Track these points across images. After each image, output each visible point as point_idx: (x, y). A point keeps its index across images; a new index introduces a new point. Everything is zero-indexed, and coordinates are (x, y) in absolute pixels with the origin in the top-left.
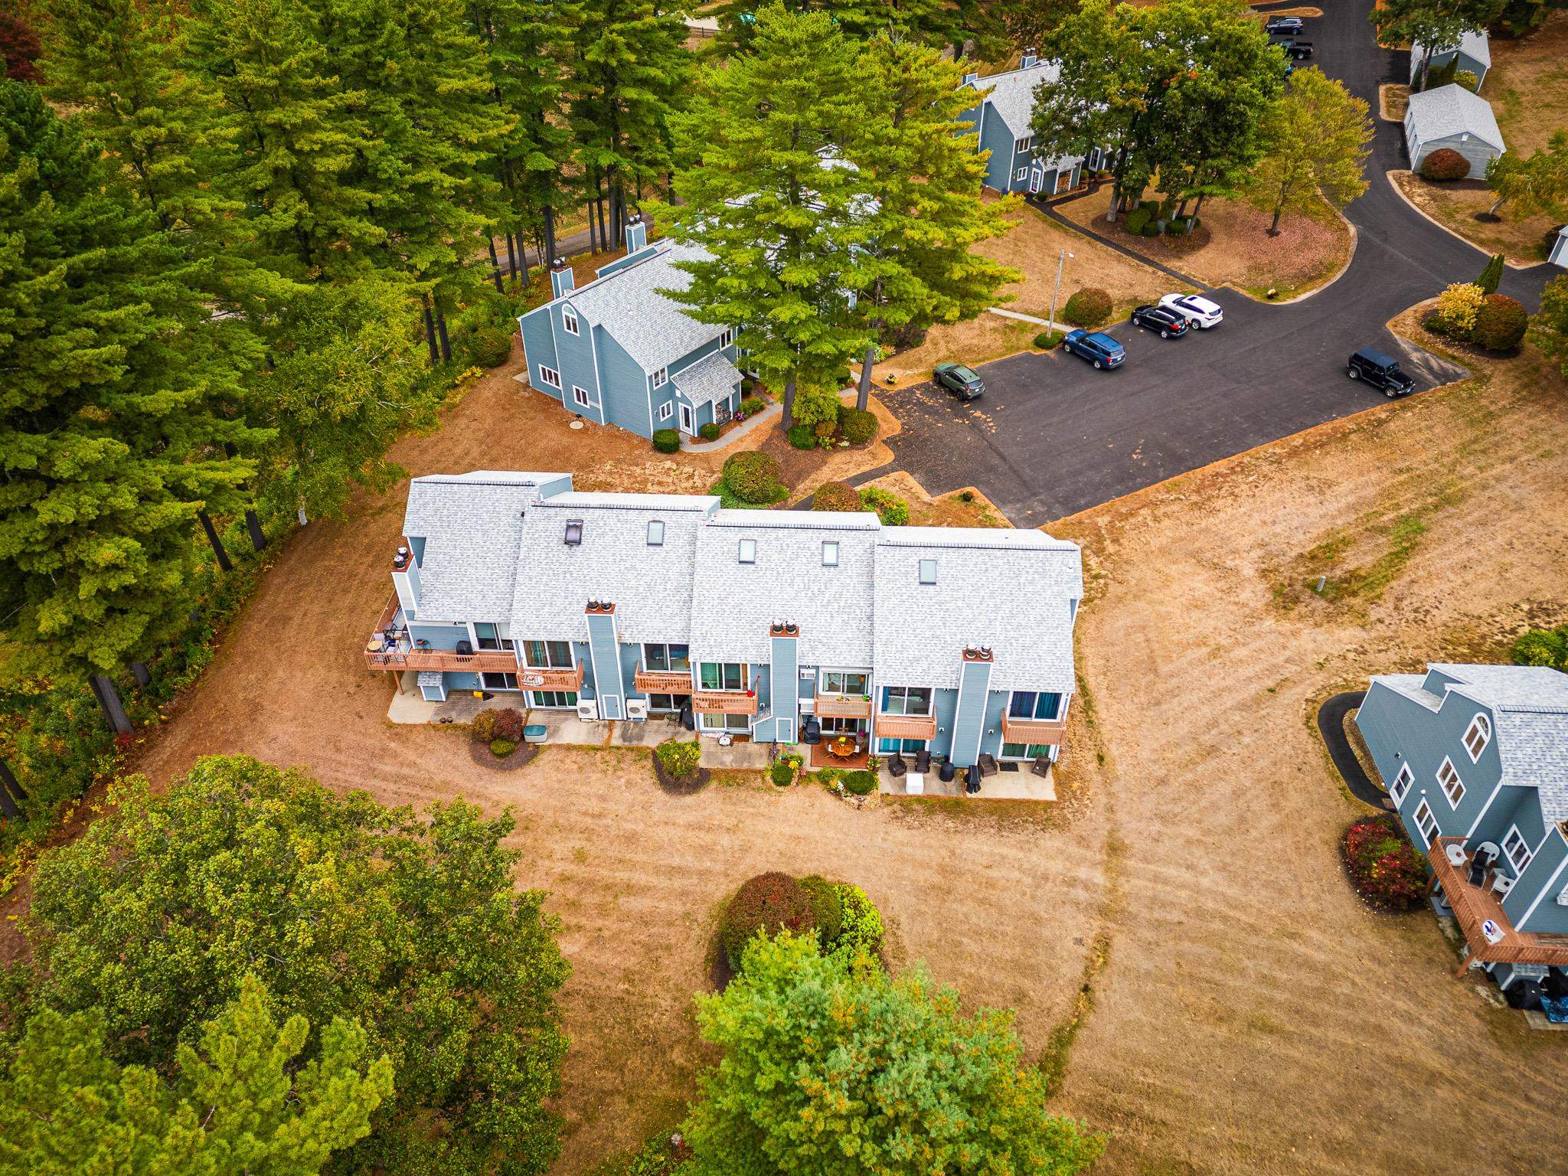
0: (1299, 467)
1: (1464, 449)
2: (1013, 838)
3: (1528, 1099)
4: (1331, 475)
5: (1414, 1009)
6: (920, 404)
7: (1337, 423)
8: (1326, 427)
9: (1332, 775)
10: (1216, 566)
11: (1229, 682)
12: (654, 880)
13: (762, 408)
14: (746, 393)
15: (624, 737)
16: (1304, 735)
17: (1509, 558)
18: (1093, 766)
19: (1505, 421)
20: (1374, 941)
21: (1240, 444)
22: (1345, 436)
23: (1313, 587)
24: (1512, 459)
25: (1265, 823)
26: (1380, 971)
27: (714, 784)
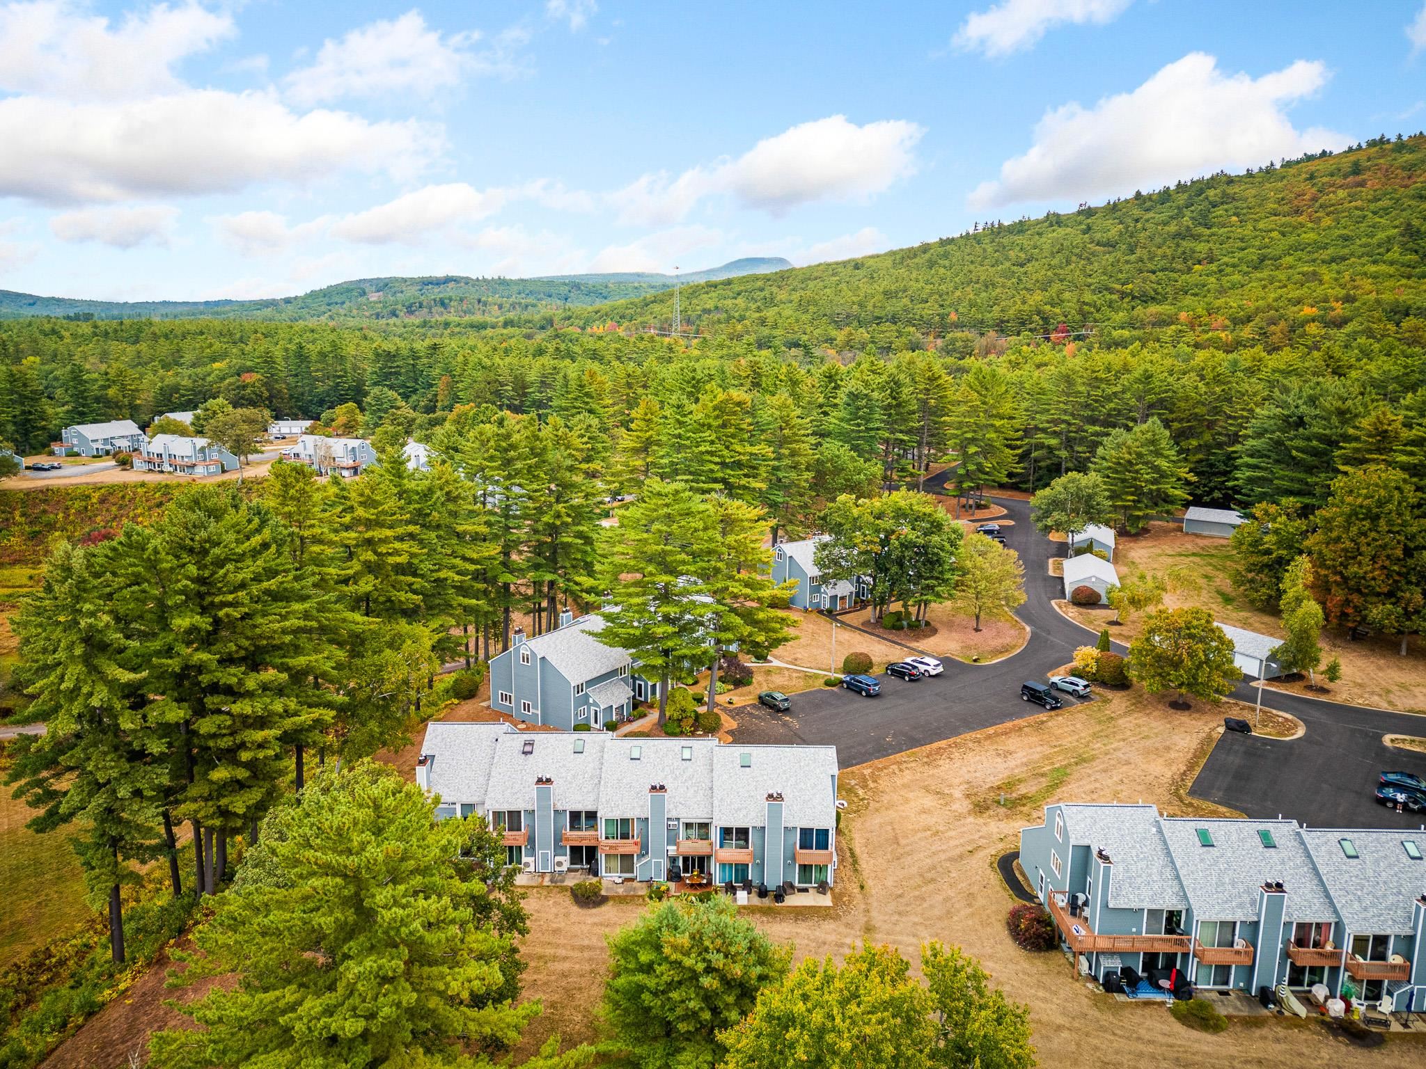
0: (992, 744)
1: (1095, 735)
2: (804, 925)
3: (1114, 1034)
4: (1012, 748)
5: (1047, 995)
6: (750, 714)
7: (1016, 722)
8: (1009, 725)
9: (1004, 889)
10: (938, 793)
11: (944, 847)
12: (571, 953)
13: (645, 715)
14: (635, 707)
15: (551, 881)
16: (989, 871)
17: (1120, 788)
18: (857, 890)
19: (1120, 722)
20: (1026, 965)
21: (955, 732)
22: (1020, 729)
23: (998, 802)
24: (1124, 740)
25: (962, 913)
26: (1029, 979)
27: (611, 903)
